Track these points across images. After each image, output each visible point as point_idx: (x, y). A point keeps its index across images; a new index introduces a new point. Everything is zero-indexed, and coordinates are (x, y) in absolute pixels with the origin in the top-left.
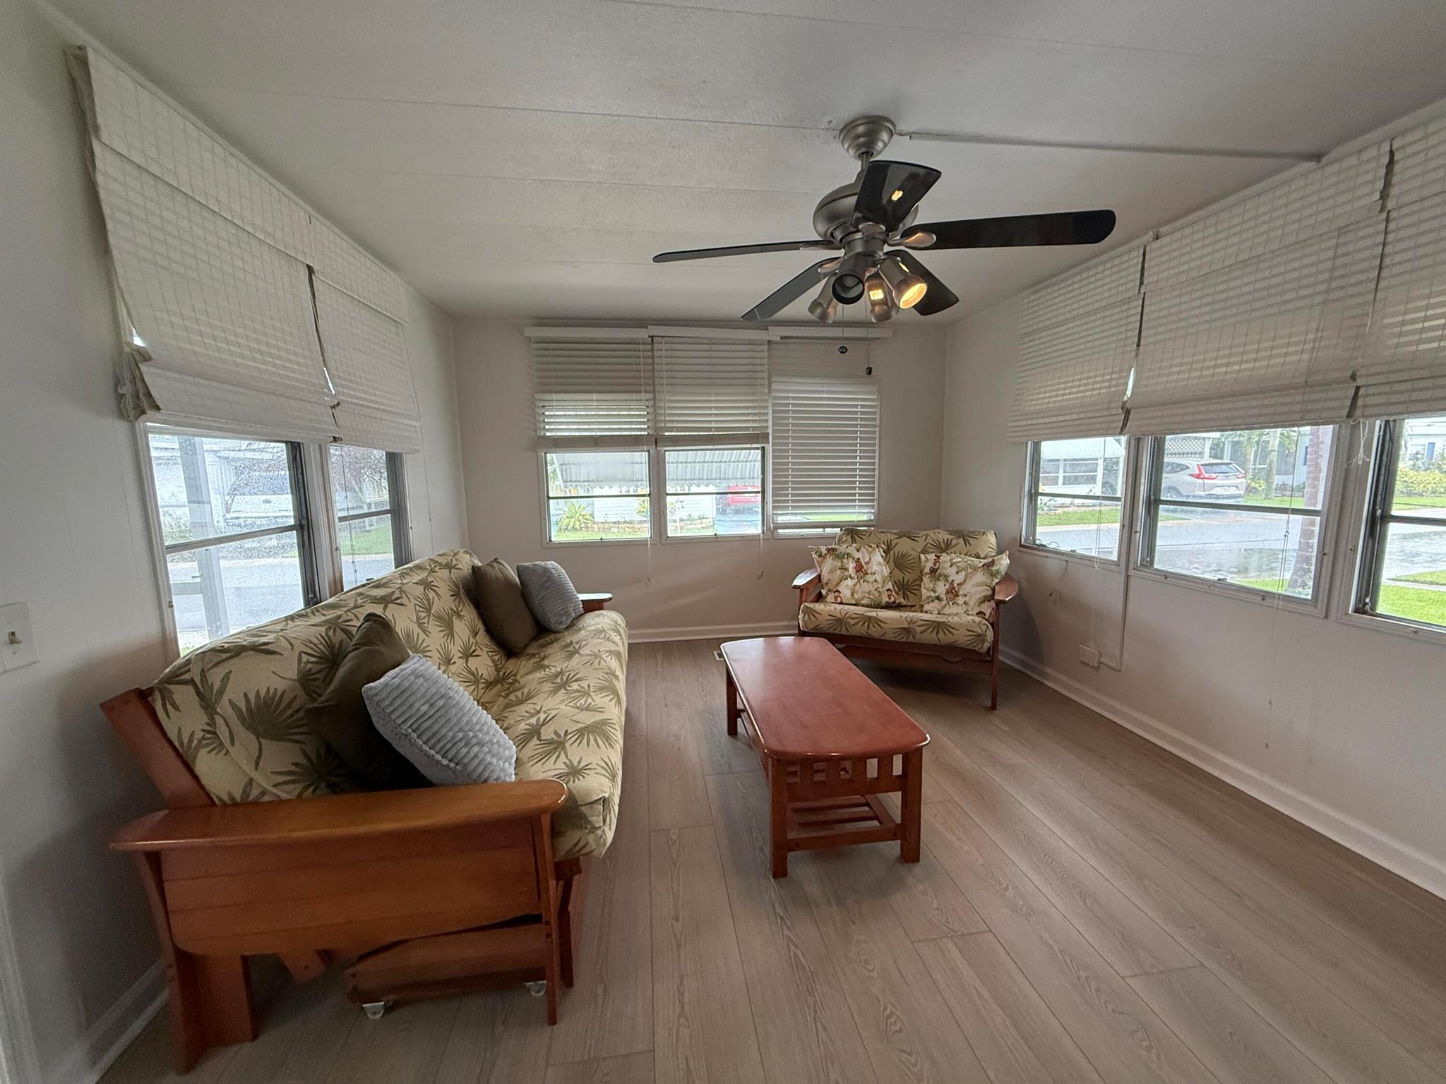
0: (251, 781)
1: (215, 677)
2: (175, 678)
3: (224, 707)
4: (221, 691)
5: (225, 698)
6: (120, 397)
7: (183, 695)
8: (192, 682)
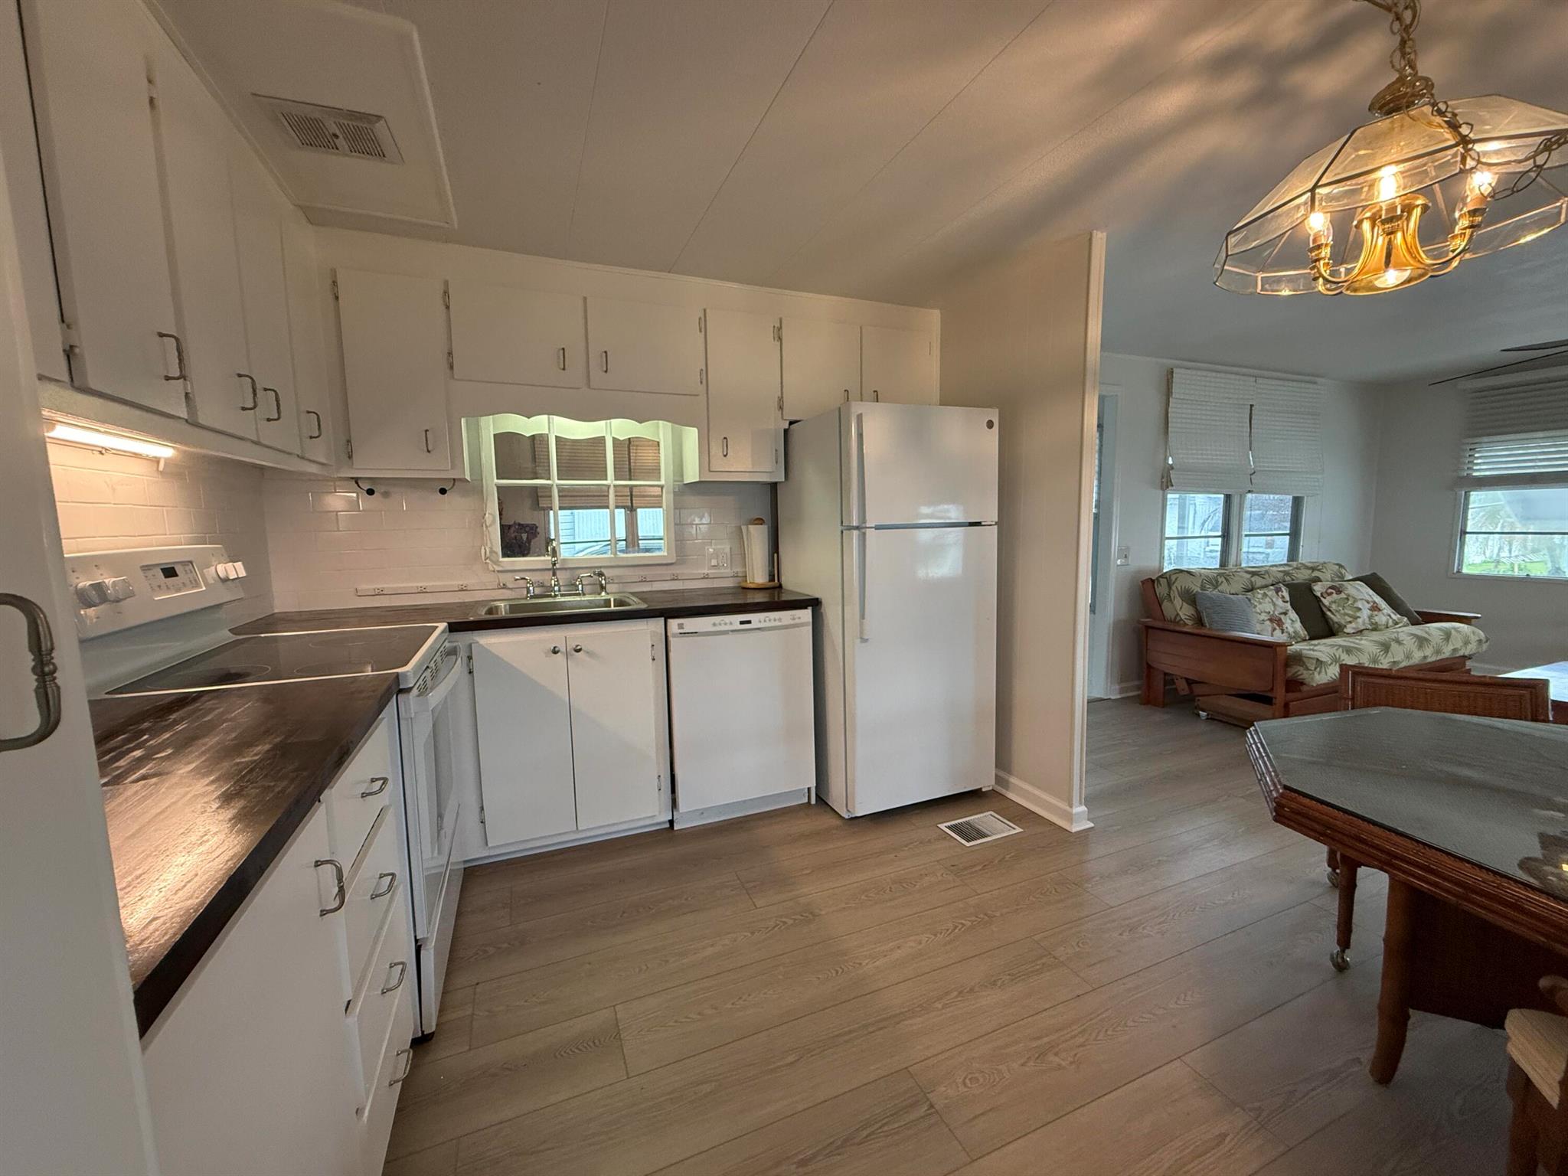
0: (1178, 614)
1: (1173, 578)
2: (1163, 576)
3: (1174, 588)
4: (1174, 583)
5: (1175, 584)
6: (1162, 482)
7: (1163, 581)
8: (1166, 578)
